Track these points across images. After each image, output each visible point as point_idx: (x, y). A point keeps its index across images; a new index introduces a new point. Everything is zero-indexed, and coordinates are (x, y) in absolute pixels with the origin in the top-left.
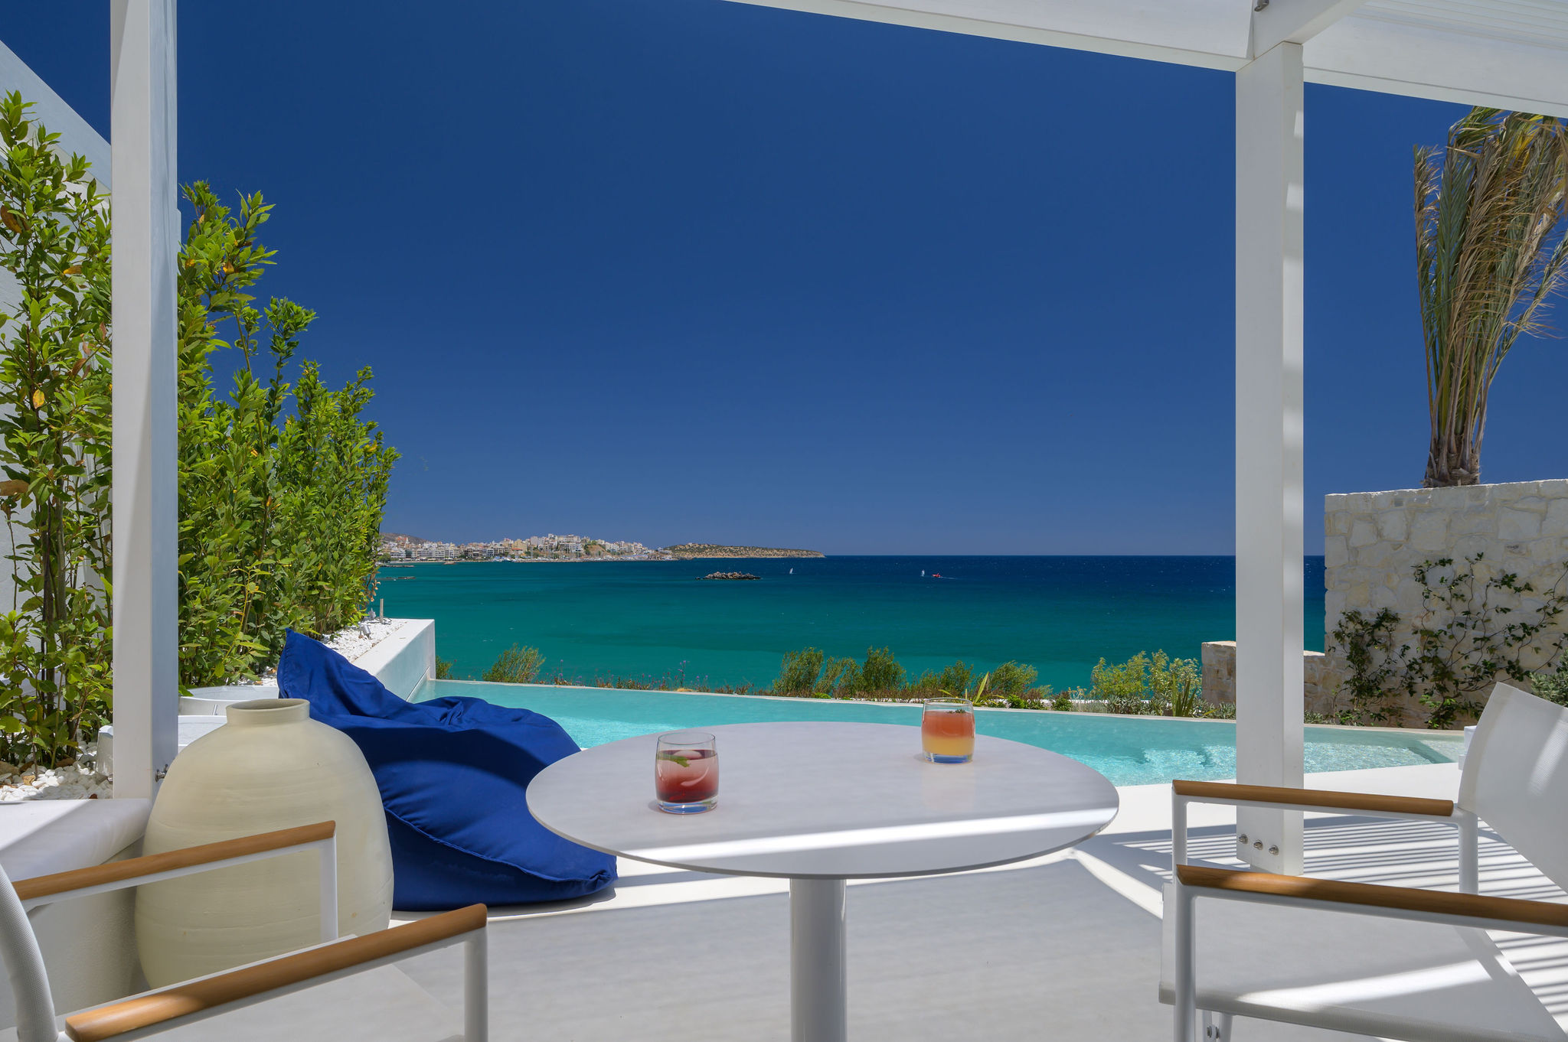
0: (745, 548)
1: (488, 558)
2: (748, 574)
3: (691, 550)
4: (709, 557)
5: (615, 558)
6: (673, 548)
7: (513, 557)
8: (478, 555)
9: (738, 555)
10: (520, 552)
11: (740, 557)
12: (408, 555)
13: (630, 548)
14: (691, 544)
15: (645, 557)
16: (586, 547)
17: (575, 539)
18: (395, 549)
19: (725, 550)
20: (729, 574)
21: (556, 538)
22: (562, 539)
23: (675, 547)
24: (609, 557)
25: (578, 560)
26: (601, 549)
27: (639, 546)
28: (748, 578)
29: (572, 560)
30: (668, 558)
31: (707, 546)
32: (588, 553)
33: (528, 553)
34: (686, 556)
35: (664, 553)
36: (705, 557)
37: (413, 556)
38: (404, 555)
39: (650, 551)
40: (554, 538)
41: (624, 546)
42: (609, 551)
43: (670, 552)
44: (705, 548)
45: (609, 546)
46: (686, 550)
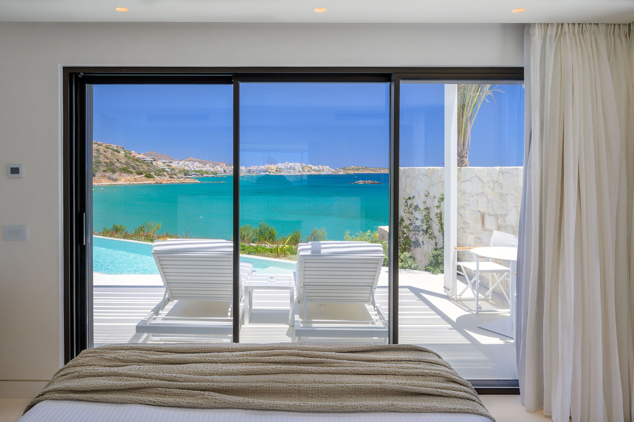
0: (379, 169)
1: (259, 173)
2: (376, 182)
3: (353, 170)
4: (361, 173)
5: (316, 173)
6: (344, 169)
7: (270, 172)
8: (255, 171)
9: (376, 172)
10: (273, 170)
11: (377, 173)
12: (225, 171)
13: (323, 168)
14: (353, 167)
15: (330, 173)
16: (303, 168)
17: (298, 164)
18: (219, 169)
19: (369, 170)
20: (366, 181)
21: (289, 164)
22: (292, 164)
23: (345, 168)
24: (313, 173)
25: (299, 174)
26: (310, 169)
27: (328, 167)
28: (375, 183)
29: (296, 174)
30: (341, 173)
31: (360, 167)
32: (303, 171)
33: (277, 171)
34: (350, 173)
35: (339, 171)
36: (360, 173)
37: (227, 172)
38: (223, 172)
39: (333, 170)
40: (288, 164)
41: (321, 167)
42: (313, 170)
43: (342, 170)
44: (359, 169)
45: (314, 167)
46: (350, 170)
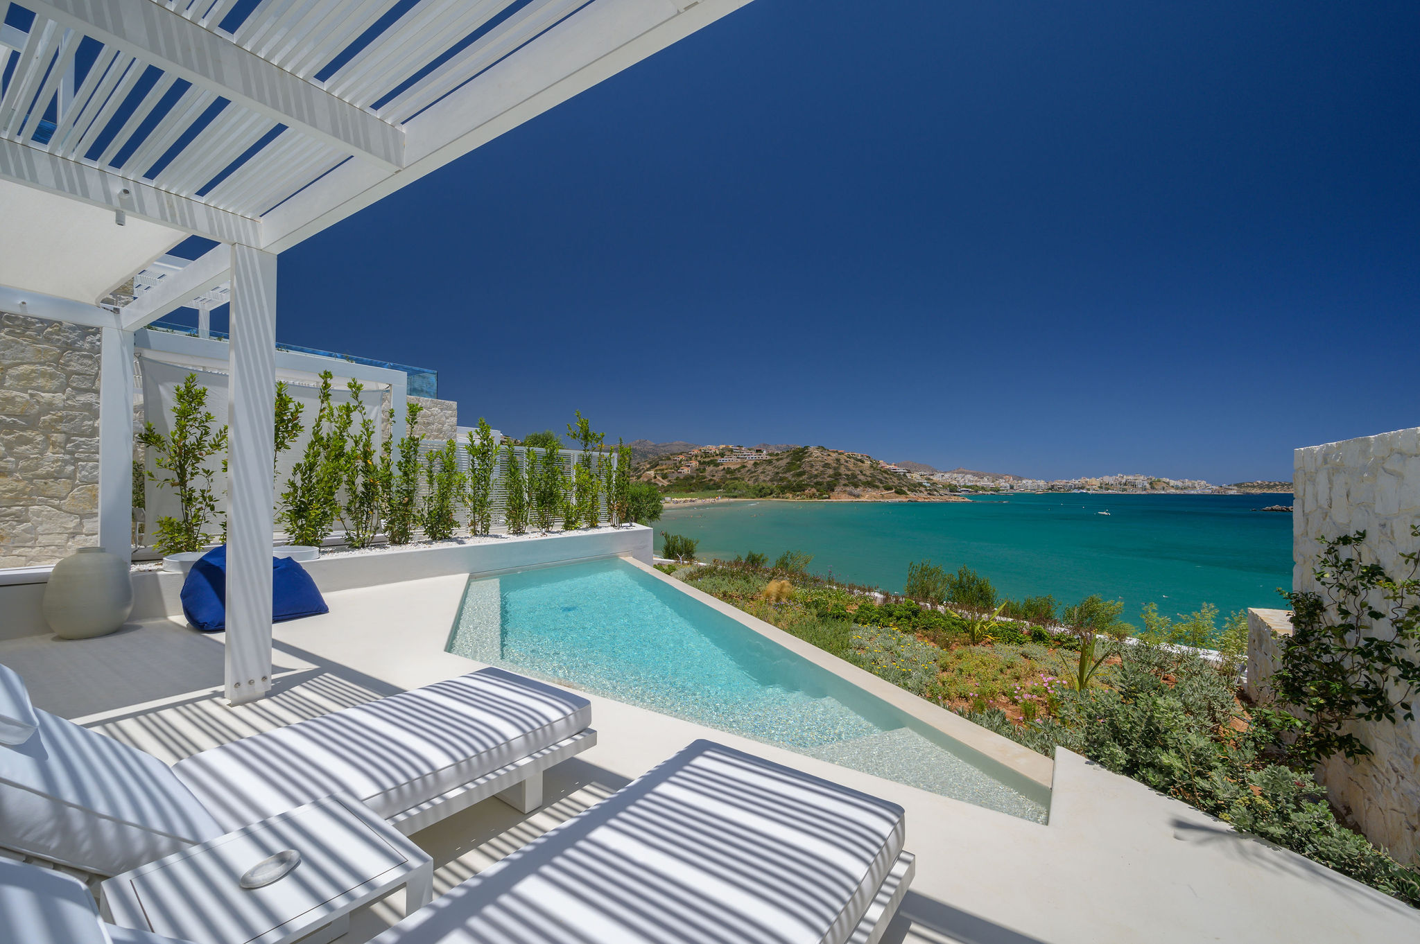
1: (1069, 490)
3: (1260, 487)
4: (1280, 492)
5: (1178, 492)
6: (1239, 485)
7: (1088, 489)
8: (1061, 488)
10: (1094, 487)
12: (1012, 487)
13: (1193, 484)
14: (1259, 482)
15: (1208, 492)
16: (1151, 484)
17: (1142, 478)
18: (1003, 484)
21: (1125, 477)
22: (1131, 478)
23: (1242, 484)
24: (1173, 491)
25: (1144, 492)
26: (1165, 485)
27: (1203, 483)
29: (1138, 493)
30: (1232, 492)
32: (1152, 488)
33: (1101, 487)
34: (1253, 492)
35: (1229, 489)
36: (1275, 492)
37: (1015, 488)
38: (1009, 488)
39: (1214, 487)
40: (1122, 477)
41: (1188, 483)
42: (1173, 487)
43: (1236, 488)
44: (1275, 485)
45: (1172, 482)
46: (1254, 487)
